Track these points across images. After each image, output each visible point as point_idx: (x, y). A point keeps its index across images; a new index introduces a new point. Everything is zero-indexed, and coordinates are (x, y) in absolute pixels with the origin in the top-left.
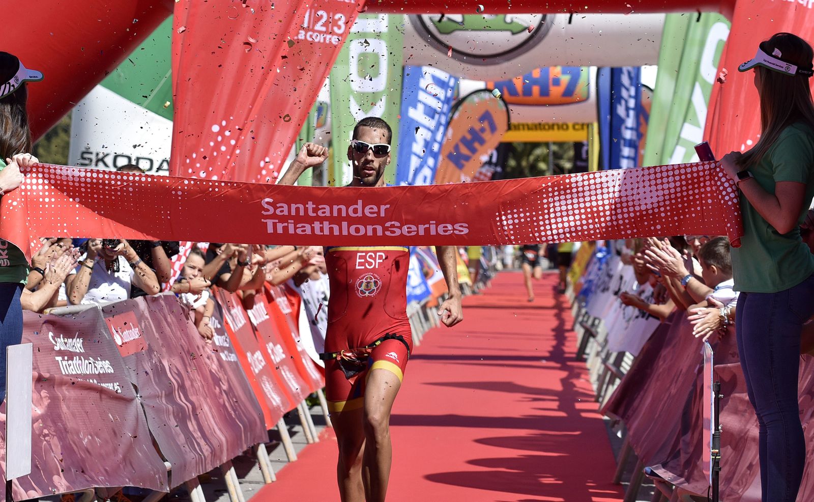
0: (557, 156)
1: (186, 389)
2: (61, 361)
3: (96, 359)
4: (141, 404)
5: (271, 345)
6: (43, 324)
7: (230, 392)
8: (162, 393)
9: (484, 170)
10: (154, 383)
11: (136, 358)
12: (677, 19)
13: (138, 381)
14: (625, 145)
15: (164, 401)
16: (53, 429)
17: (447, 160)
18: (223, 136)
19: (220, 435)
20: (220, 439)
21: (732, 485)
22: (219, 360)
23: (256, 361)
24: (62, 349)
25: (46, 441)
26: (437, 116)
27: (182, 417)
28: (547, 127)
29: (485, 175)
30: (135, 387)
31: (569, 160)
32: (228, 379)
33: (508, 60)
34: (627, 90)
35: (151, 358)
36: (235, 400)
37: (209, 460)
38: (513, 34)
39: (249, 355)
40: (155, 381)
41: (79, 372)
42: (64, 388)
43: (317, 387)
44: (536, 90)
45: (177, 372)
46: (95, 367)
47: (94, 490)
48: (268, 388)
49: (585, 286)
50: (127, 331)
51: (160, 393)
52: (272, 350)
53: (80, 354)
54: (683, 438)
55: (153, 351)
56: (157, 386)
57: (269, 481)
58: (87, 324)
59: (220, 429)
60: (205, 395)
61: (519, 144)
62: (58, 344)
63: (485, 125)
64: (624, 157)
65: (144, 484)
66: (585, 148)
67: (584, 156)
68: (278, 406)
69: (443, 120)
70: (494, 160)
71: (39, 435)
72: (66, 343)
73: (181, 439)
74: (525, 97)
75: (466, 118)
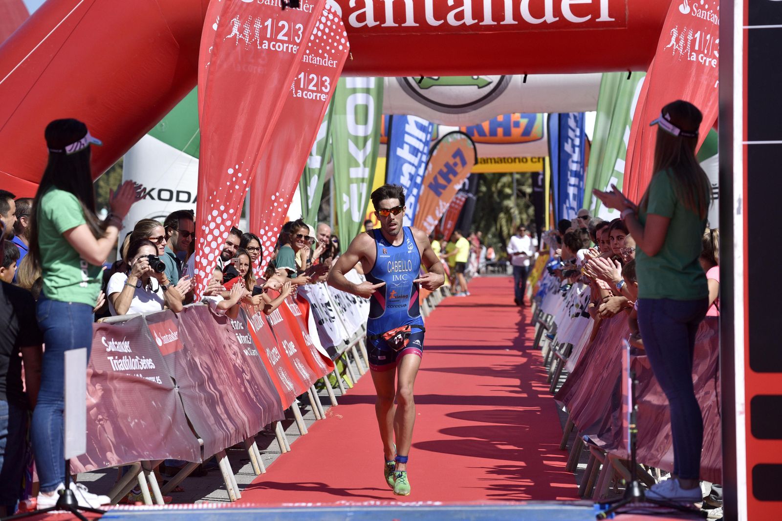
0: (520, 183)
1: (214, 380)
2: (113, 360)
3: (141, 358)
4: (179, 393)
5: (285, 342)
6: (97, 330)
7: (252, 381)
8: (195, 384)
9: (459, 196)
10: (189, 376)
11: (174, 356)
12: (611, 77)
13: (176, 375)
14: (571, 176)
15: (197, 390)
16: (106, 415)
17: (428, 189)
18: (237, 177)
19: (243, 416)
20: (243, 420)
21: (653, 451)
22: (243, 355)
23: (274, 355)
24: (113, 350)
25: (101, 424)
26: (419, 154)
27: (212, 403)
28: (510, 161)
29: (460, 200)
30: (174, 380)
31: (529, 186)
32: (250, 371)
33: (475, 109)
34: (574, 131)
35: (186, 356)
36: (256, 387)
37: (234, 436)
38: (479, 88)
39: (268, 350)
40: (189, 374)
41: (127, 369)
42: (115, 382)
43: (324, 374)
44: (500, 131)
45: (206, 367)
46: (140, 364)
47: (140, 463)
48: (283, 376)
49: (541, 289)
50: (167, 336)
51: (194, 384)
52: (287, 346)
53: (127, 354)
54: (614, 414)
55: (188, 351)
56: (191, 377)
57: (285, 451)
58: (134, 329)
59: (243, 412)
60: (230, 384)
61: (489, 174)
62: (110, 347)
63: (458, 160)
64: (570, 185)
65: (181, 457)
66: (541, 177)
67: (540, 183)
68: (291, 390)
69: (424, 158)
70: (467, 187)
71: (95, 420)
72: (116, 346)
73: (212, 420)
74: (491, 138)
75: (443, 155)
